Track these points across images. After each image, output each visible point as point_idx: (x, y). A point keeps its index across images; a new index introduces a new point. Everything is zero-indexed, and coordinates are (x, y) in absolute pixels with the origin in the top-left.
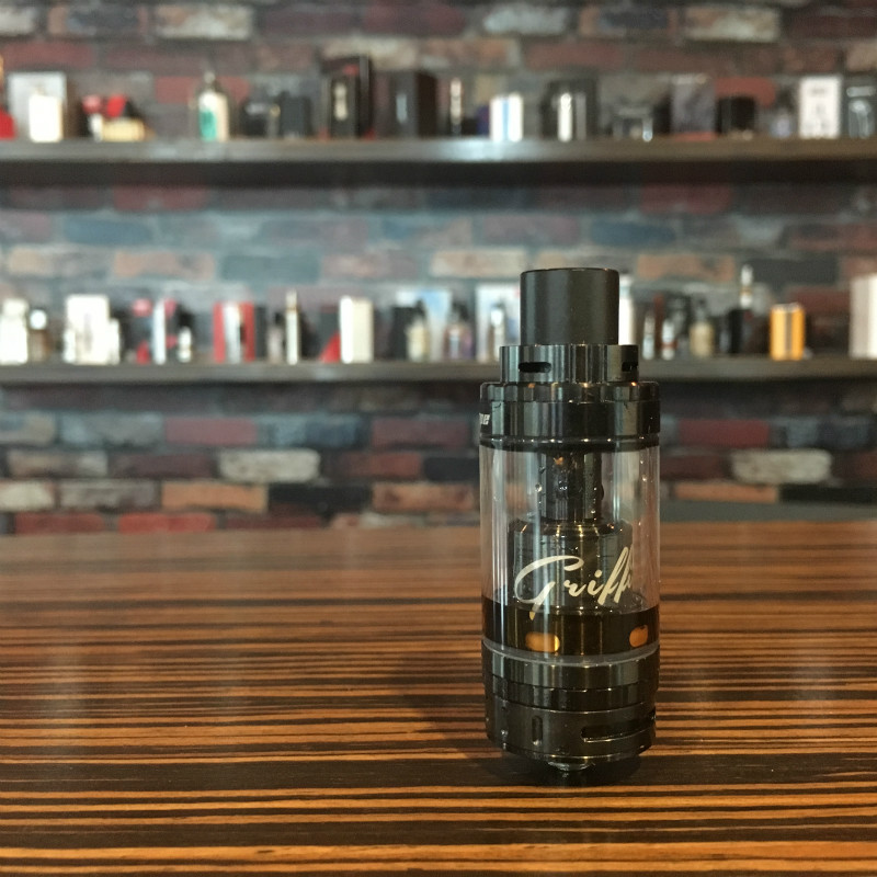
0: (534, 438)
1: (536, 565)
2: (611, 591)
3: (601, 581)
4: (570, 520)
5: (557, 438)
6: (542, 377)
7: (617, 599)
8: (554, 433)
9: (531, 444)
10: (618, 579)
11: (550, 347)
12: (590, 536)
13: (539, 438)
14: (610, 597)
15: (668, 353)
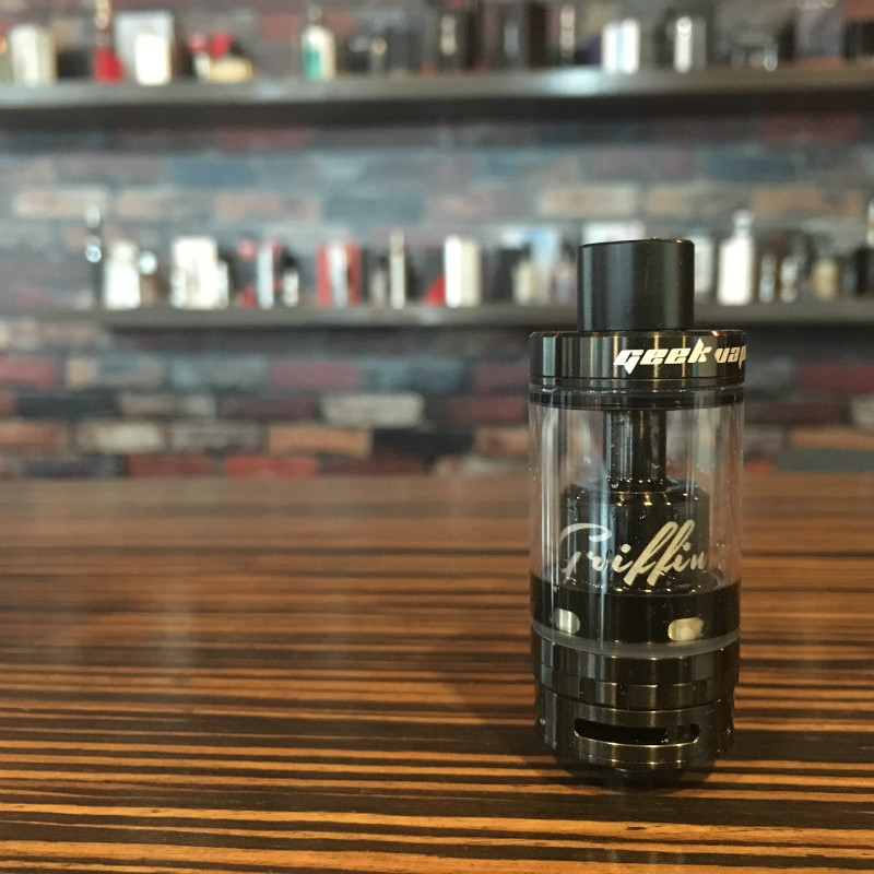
15: (788, 295)
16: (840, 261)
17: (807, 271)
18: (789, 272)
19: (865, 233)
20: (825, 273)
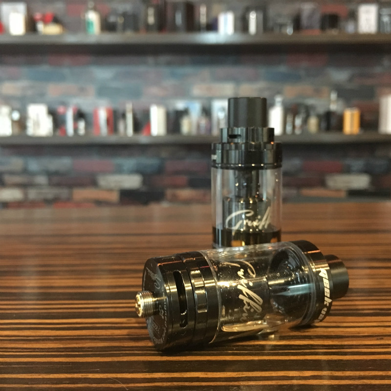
0: (233, 164)
1: (234, 215)
2: (264, 224)
3: (260, 220)
4: (247, 197)
5: (242, 164)
6: (236, 140)
7: (266, 227)
8: (240, 162)
9: (231, 167)
10: (266, 219)
11: (239, 129)
12: (254, 203)
13: (235, 164)
14: (263, 226)
15: (298, 132)
16: (319, 117)
17: (305, 121)
18: (298, 122)
19: (329, 105)
20: (313, 122)
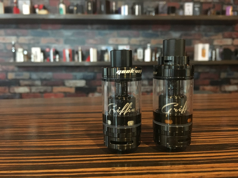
0: (167, 77)
1: (167, 105)
2: (184, 111)
3: (182, 108)
4: (173, 95)
5: (172, 77)
6: (168, 64)
7: (185, 112)
9: (166, 78)
10: (185, 108)
11: (171, 57)
12: (178, 99)
13: (168, 77)
14: (184, 112)
18: (158, 55)
